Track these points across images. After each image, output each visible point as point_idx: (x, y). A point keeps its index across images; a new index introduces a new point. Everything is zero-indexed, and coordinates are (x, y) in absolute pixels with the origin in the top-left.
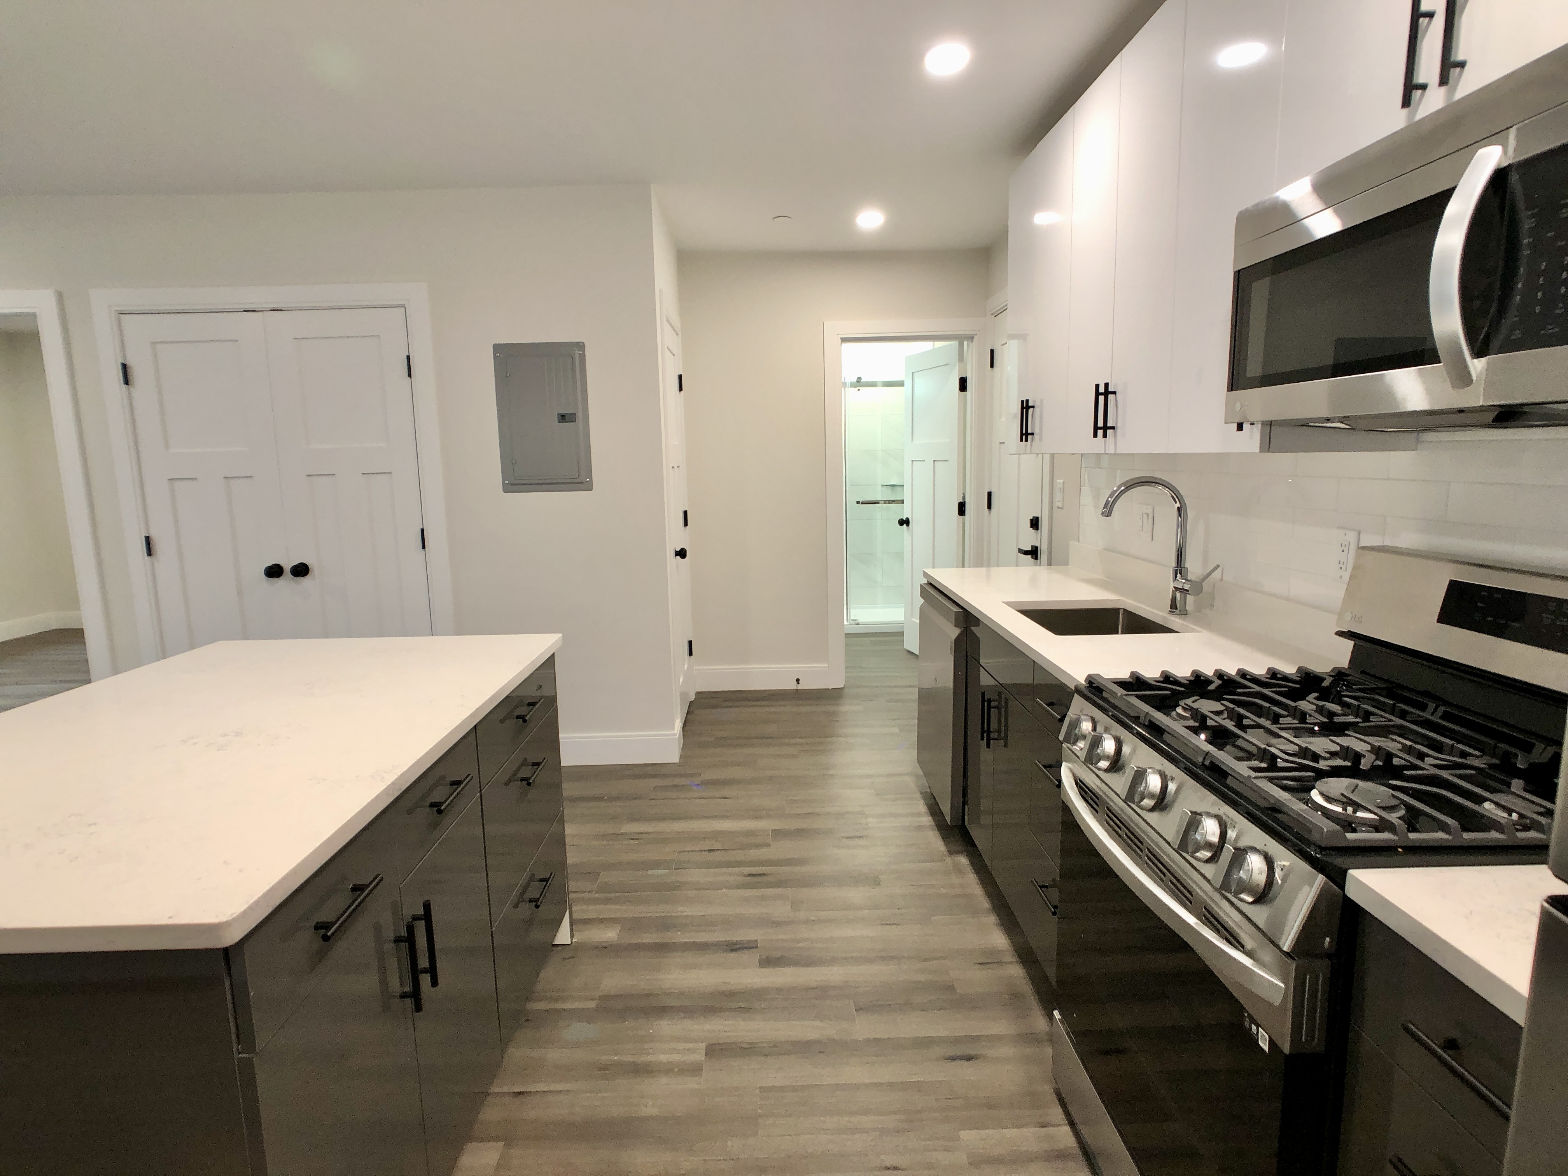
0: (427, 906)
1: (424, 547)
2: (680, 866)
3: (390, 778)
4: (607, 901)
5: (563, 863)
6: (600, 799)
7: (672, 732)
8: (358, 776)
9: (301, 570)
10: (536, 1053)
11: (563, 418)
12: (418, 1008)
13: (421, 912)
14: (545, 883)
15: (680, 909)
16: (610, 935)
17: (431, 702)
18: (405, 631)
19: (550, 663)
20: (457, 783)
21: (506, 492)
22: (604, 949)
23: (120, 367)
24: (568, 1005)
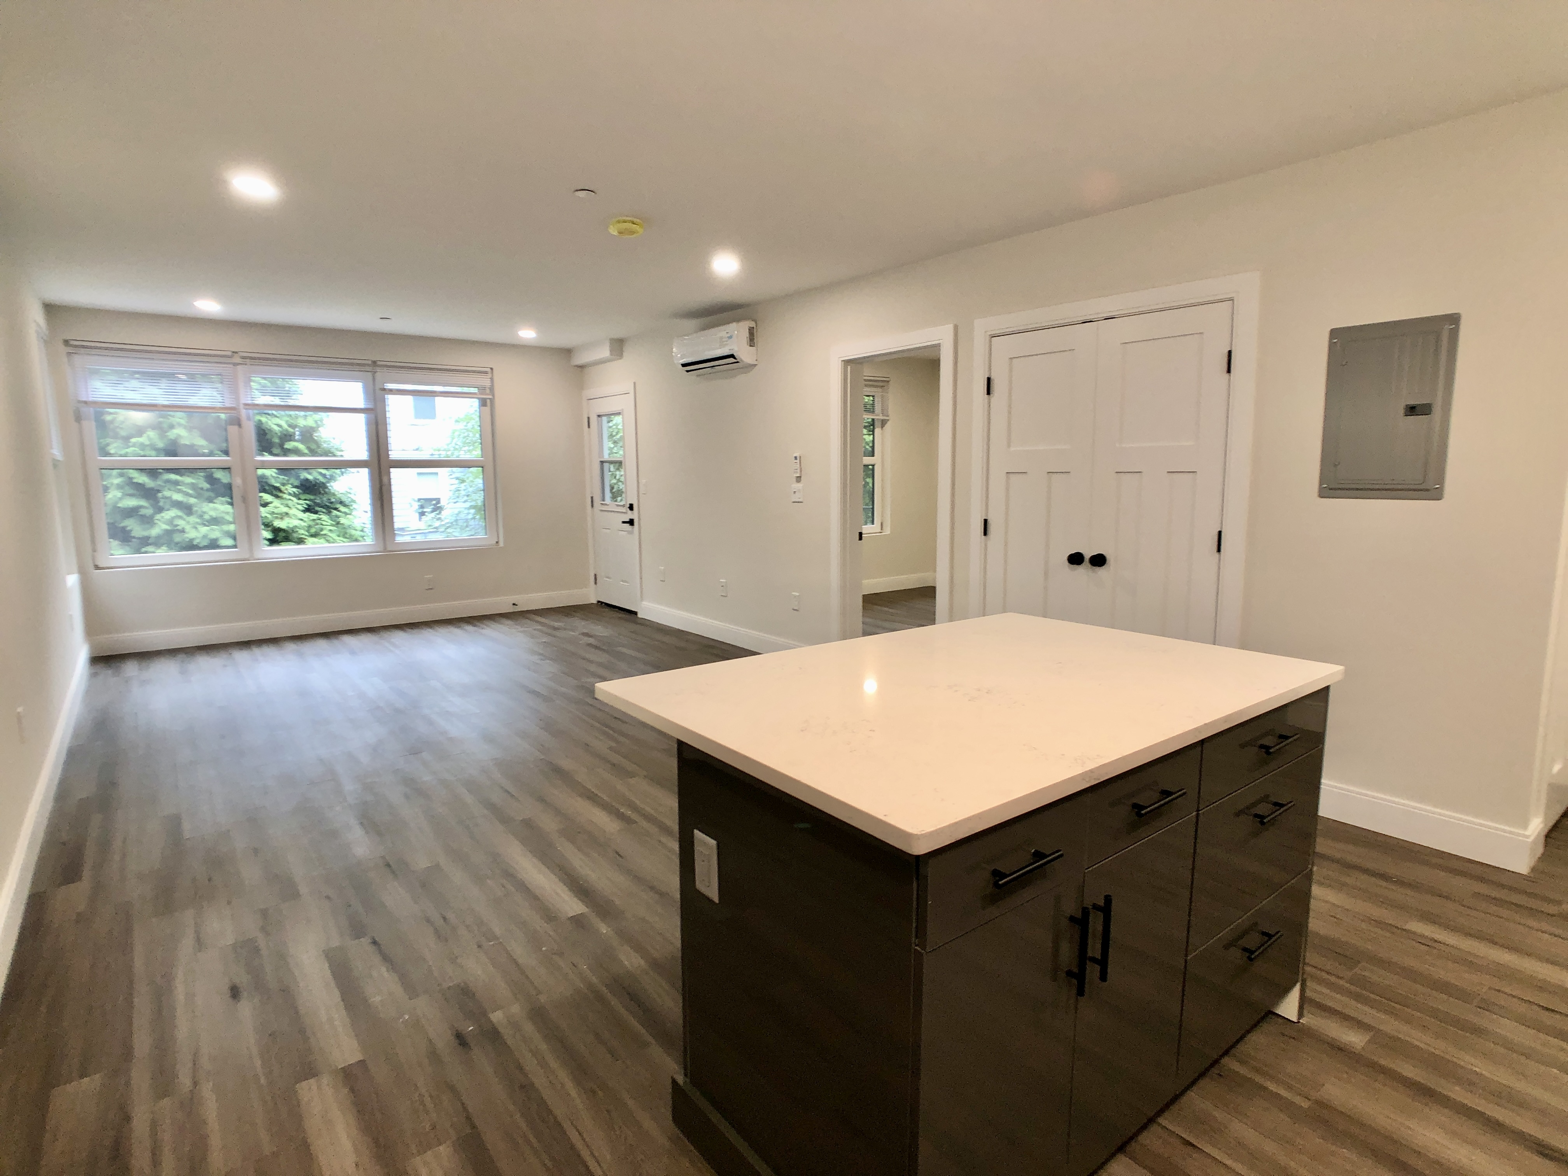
0: (1108, 899)
1: (1219, 550)
2: (1486, 1006)
3: (1090, 766)
4: (1358, 997)
5: (1299, 927)
6: (1383, 877)
7: (1521, 832)
8: (1063, 755)
9: (1099, 561)
10: (1219, 1114)
11: (1412, 410)
12: (1081, 992)
13: (1101, 903)
14: (1266, 938)
15: (1467, 1058)
16: (1355, 1039)
17: (1162, 705)
18: (1186, 635)
19: (1323, 694)
20: (1166, 793)
21: (1322, 498)
22: (1338, 1049)
23: (986, 380)
24: (1272, 1087)
